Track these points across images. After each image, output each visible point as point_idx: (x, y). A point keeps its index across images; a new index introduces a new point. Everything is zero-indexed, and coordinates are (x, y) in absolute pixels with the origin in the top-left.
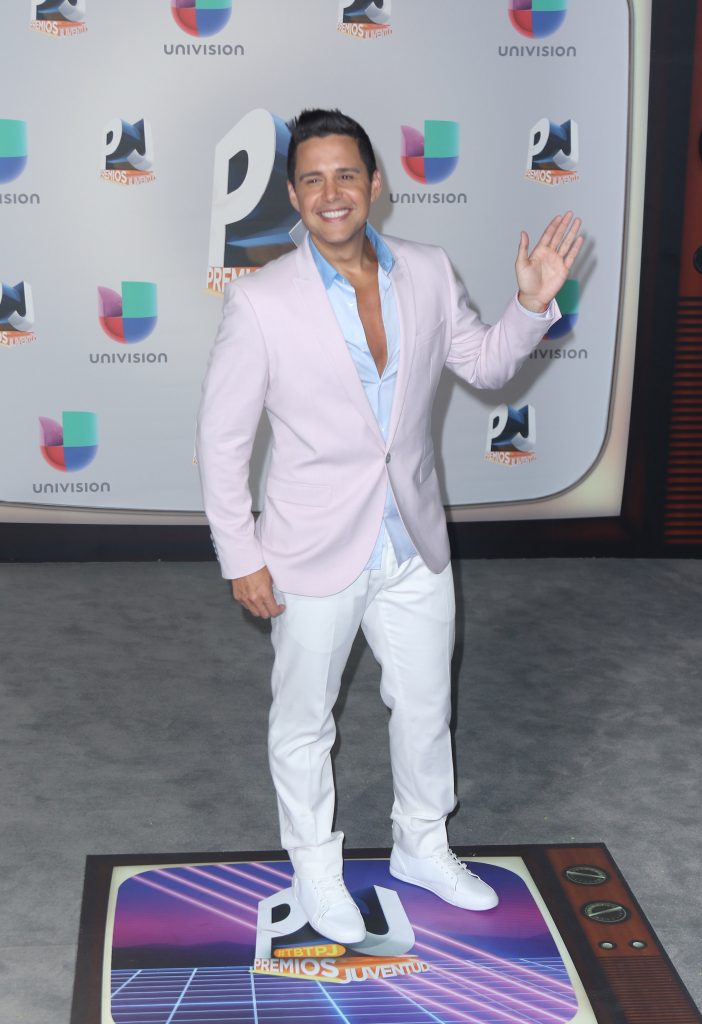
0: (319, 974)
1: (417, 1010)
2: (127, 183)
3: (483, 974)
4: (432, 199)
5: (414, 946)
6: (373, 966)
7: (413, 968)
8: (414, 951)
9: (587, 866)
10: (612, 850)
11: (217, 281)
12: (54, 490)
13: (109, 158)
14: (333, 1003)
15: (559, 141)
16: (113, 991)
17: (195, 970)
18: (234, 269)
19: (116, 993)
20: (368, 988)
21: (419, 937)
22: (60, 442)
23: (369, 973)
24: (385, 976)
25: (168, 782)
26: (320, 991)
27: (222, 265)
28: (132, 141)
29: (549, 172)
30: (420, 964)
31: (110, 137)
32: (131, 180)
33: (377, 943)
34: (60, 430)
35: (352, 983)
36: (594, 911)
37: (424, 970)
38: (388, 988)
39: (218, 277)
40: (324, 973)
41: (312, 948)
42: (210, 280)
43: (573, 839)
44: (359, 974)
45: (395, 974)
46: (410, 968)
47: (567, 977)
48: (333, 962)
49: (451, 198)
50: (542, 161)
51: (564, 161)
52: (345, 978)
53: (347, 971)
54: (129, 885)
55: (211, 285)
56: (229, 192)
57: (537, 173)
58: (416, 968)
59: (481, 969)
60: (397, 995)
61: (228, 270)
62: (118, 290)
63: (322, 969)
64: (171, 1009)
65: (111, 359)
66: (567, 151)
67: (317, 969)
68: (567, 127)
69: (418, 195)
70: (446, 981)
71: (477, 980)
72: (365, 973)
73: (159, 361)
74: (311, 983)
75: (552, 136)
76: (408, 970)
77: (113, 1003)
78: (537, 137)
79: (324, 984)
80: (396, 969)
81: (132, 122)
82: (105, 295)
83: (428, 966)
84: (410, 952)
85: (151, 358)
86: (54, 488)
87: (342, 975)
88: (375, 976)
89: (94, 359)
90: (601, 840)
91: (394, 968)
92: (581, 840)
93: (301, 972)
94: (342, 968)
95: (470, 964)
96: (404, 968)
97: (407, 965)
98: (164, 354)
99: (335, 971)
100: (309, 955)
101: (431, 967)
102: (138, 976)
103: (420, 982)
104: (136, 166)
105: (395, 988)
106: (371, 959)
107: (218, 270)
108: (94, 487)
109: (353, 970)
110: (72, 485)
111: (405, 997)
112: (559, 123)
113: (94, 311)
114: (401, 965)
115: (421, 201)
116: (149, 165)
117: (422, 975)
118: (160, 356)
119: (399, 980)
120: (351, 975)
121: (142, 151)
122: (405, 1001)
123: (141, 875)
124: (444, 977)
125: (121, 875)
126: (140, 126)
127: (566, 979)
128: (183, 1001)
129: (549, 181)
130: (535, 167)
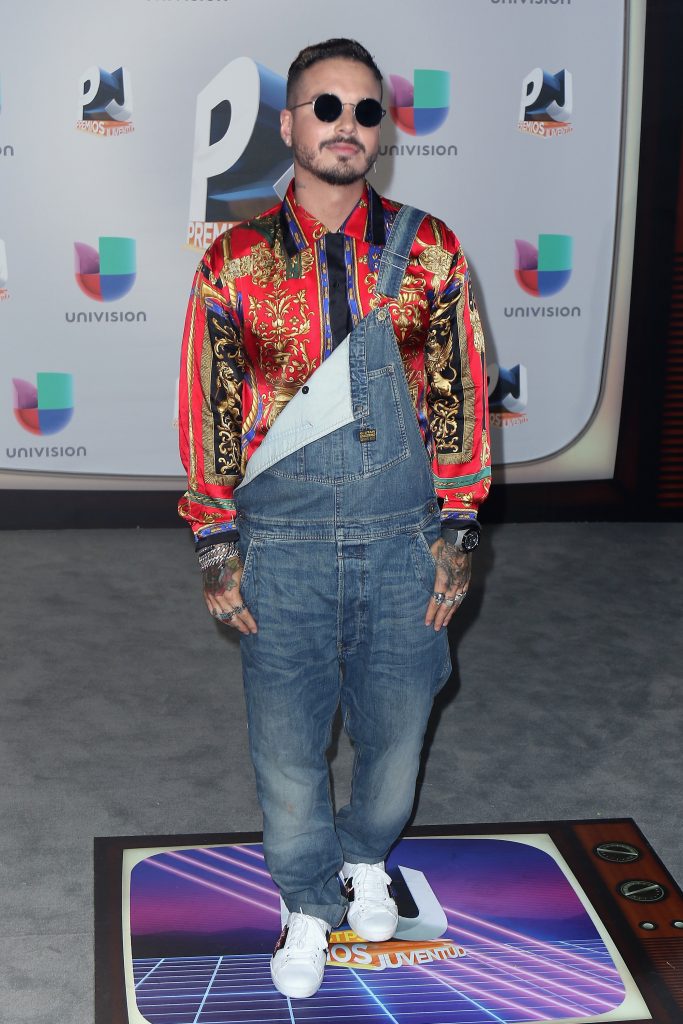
0: (351, 961)
1: (459, 997)
2: (105, 134)
3: (524, 958)
4: (422, 151)
5: (448, 930)
6: (407, 951)
7: (449, 953)
8: (447, 935)
9: (619, 843)
10: (641, 826)
11: (198, 237)
12: (29, 454)
13: (86, 108)
14: (370, 992)
15: (553, 91)
16: (136, 982)
17: (221, 957)
18: (216, 224)
19: (140, 983)
20: (402, 975)
21: (451, 920)
22: (35, 405)
23: (404, 959)
24: (420, 962)
25: (171, 759)
26: (354, 978)
27: (203, 219)
28: (111, 90)
29: (542, 123)
30: (456, 948)
31: (87, 86)
32: (108, 130)
33: (409, 927)
34: (35, 392)
35: (387, 970)
36: (630, 890)
37: (461, 955)
38: (426, 975)
39: (199, 232)
40: (356, 959)
41: (341, 933)
42: (191, 235)
43: (599, 815)
44: (394, 960)
45: (431, 960)
46: (446, 952)
47: (611, 960)
48: (365, 947)
49: (441, 151)
50: (537, 112)
51: (558, 112)
52: (379, 965)
53: (381, 957)
54: (141, 869)
55: (192, 240)
56: (211, 144)
57: (530, 124)
58: (453, 953)
59: (520, 953)
60: (437, 982)
61: (209, 225)
62: (96, 246)
63: (354, 956)
64: (200, 1000)
65: (88, 317)
66: (561, 102)
67: (348, 955)
68: (561, 77)
69: (407, 147)
70: (484, 966)
71: (518, 965)
72: (399, 959)
73: (138, 319)
74: (344, 970)
75: (546, 86)
76: (444, 955)
77: (137, 994)
78: (530, 87)
79: (358, 971)
80: (432, 955)
81: (110, 70)
82: (82, 251)
83: (465, 950)
84: (443, 936)
85: (129, 317)
86: (29, 453)
87: (375, 961)
88: (411, 962)
89: (70, 318)
90: (628, 816)
91: (429, 954)
92: (608, 815)
93: (333, 959)
94: (374, 954)
95: (507, 948)
96: (440, 953)
97: (442, 950)
98: (143, 313)
99: (368, 957)
100: (338, 940)
101: (467, 952)
102: (161, 965)
103: (458, 968)
104: (114, 117)
105: (432, 974)
106: (404, 944)
107: (199, 225)
108: (69, 452)
109: (387, 956)
110: (47, 449)
111: (444, 984)
112: (553, 73)
113: (70, 267)
114: (436, 950)
115: (410, 153)
116: (129, 116)
117: (459, 960)
118: (138, 314)
119: (436, 965)
120: (385, 961)
121: (121, 101)
122: (445, 989)
123: (152, 858)
124: (483, 962)
125: (133, 858)
126: (119, 75)
127: (609, 962)
128: (211, 991)
129: (542, 133)
130: (528, 118)
